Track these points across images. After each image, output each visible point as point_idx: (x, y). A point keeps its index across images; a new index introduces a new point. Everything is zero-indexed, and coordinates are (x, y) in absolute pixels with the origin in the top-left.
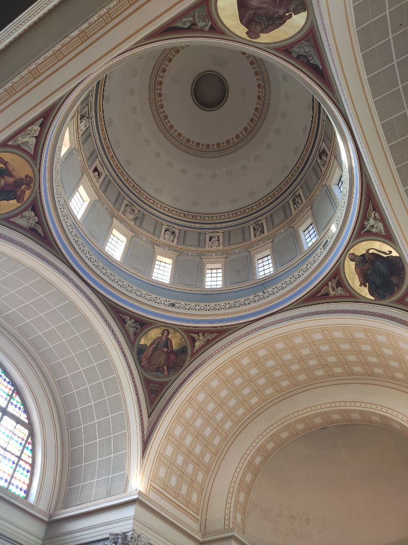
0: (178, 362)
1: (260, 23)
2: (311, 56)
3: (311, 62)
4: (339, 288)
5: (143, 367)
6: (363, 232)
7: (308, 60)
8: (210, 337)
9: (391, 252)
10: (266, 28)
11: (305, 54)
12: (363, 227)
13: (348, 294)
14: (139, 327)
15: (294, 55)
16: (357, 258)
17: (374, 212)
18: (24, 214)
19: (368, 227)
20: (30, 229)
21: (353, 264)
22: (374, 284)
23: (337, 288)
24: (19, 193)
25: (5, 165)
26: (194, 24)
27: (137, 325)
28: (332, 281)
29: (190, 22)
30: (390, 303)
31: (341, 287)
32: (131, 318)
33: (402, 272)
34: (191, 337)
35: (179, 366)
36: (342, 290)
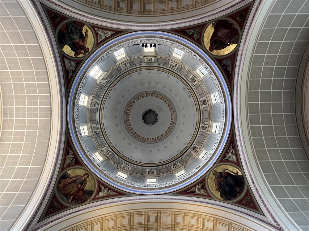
0: (82, 198)
1: (217, 44)
2: (229, 66)
3: (228, 69)
4: (202, 190)
5: (58, 187)
6: (224, 159)
7: (227, 68)
8: (112, 193)
9: (237, 172)
10: (217, 48)
11: (226, 65)
12: (224, 156)
13: (207, 195)
14: (74, 162)
15: (222, 64)
16: (217, 174)
17: (232, 150)
18: (72, 62)
19: (227, 157)
20: (67, 70)
21: (214, 177)
22: (225, 191)
23: (201, 189)
24: (78, 52)
25: (86, 35)
26: (193, 34)
27: (74, 160)
28: (199, 184)
29: (192, 32)
30: (233, 203)
31: (204, 189)
32: (73, 154)
33: (243, 185)
34: (100, 187)
35: (81, 201)
36: (204, 191)
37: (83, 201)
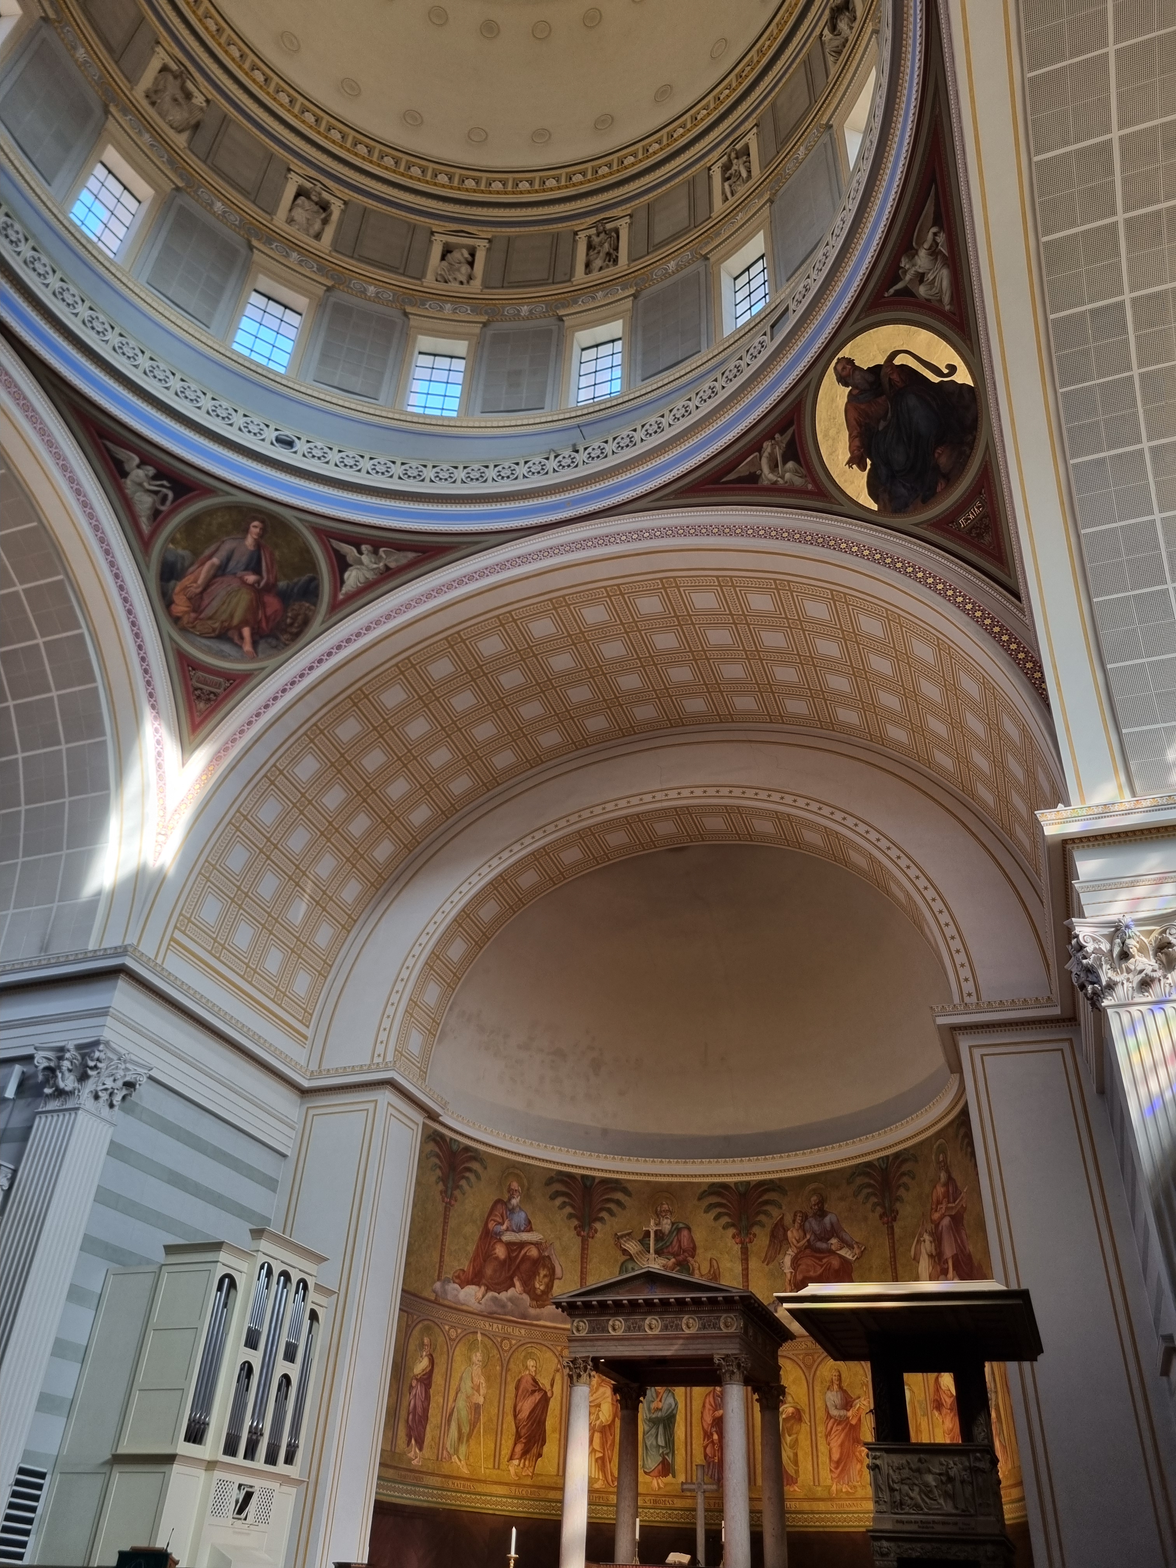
0: (289, 621)
4: (790, 465)
5: (176, 620)
6: (892, 291)
8: (395, 560)
9: (952, 369)
12: (893, 273)
13: (810, 487)
14: (171, 495)
16: (858, 376)
17: (934, 230)
19: (908, 277)
21: (843, 393)
22: (888, 464)
23: (785, 462)
27: (162, 486)
28: (774, 438)
30: (916, 525)
31: (798, 462)
32: (143, 463)
33: (970, 437)
34: (337, 552)
35: (291, 634)
36: (796, 472)
37: (294, 630)
